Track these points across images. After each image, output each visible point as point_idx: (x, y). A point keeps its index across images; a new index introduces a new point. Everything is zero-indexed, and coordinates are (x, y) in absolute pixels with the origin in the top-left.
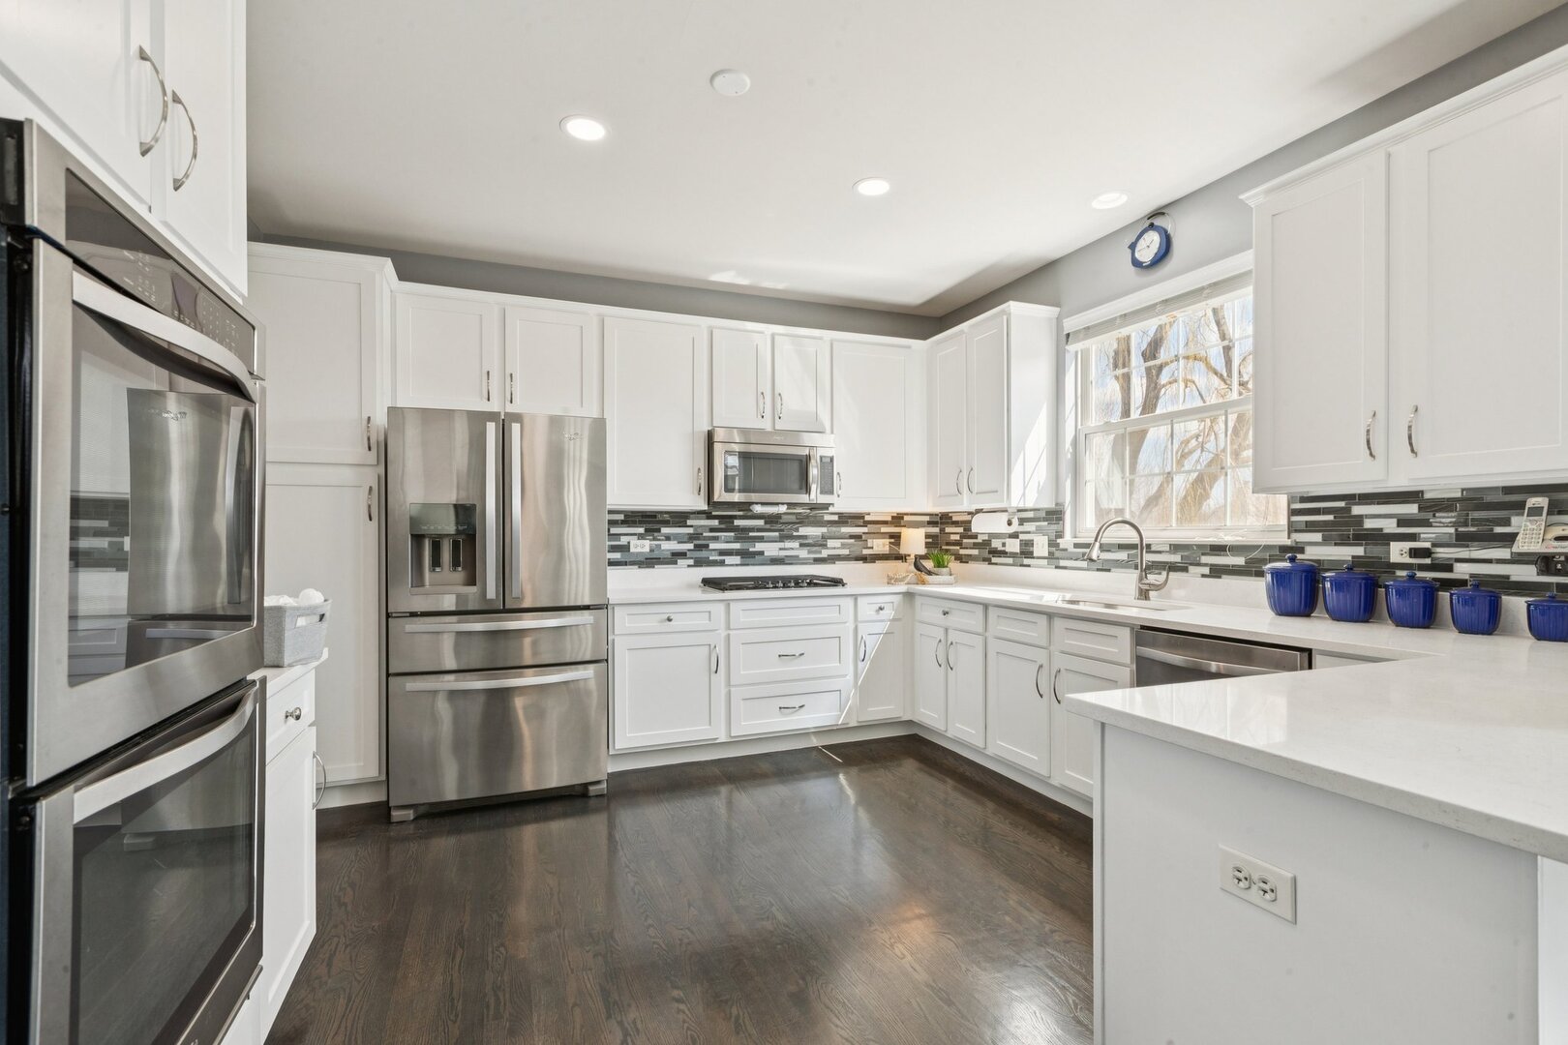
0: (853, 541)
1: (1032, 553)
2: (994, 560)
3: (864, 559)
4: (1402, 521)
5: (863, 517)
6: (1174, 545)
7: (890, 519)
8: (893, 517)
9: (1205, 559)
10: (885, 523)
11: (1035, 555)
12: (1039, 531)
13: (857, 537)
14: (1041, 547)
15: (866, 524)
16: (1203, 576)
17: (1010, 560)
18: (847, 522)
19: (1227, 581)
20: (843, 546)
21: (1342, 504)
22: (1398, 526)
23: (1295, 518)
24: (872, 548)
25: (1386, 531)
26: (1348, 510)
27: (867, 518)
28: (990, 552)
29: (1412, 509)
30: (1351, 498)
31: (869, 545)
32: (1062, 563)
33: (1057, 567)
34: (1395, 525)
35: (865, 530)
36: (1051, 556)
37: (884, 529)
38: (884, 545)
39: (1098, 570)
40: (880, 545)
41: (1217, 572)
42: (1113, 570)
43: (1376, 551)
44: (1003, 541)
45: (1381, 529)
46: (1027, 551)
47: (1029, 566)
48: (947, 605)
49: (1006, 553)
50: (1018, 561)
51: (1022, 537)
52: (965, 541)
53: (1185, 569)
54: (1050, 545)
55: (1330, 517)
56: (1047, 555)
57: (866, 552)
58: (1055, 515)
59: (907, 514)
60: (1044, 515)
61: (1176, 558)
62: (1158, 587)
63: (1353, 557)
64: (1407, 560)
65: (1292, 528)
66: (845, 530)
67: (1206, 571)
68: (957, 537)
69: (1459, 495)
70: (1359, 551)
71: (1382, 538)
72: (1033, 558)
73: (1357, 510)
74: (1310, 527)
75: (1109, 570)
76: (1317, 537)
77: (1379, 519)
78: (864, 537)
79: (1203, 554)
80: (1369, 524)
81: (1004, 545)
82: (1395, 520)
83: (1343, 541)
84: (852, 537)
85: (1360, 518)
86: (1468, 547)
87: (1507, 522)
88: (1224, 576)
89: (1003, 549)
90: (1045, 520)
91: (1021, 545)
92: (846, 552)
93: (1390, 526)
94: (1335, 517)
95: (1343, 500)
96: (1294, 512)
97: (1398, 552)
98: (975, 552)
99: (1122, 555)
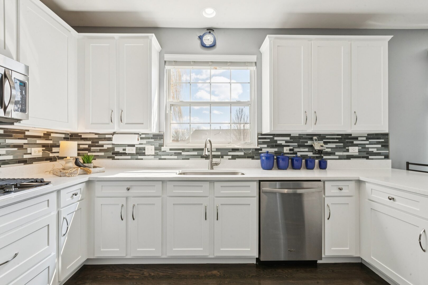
0: (16, 149)
1: (144, 153)
2: (116, 157)
3: (25, 162)
4: (287, 142)
5: (24, 133)
6: (217, 149)
7: (42, 135)
8: (44, 134)
9: (229, 153)
10: (39, 137)
11: (146, 154)
12: (148, 143)
13: (20, 147)
14: (150, 150)
15: (26, 137)
16: (229, 159)
17: (129, 157)
18: (11, 136)
19: (238, 160)
20: (8, 153)
21: (272, 137)
22: (285, 143)
23: (259, 140)
24: (31, 154)
25: (283, 144)
26: (273, 138)
27: (27, 133)
28: (113, 154)
29: (288, 139)
30: (275, 135)
31: (29, 152)
32: (163, 157)
33: (159, 159)
34: (285, 142)
35: (25, 141)
36: (156, 155)
37: (39, 141)
38: (39, 151)
39: (183, 159)
40: (37, 152)
41: (234, 157)
42: (190, 159)
43: (280, 149)
44: (124, 148)
45: (282, 144)
46: (141, 152)
47: (142, 159)
48: (128, 184)
49: (126, 154)
50: (136, 157)
51: (136, 146)
52: (92, 148)
53: (222, 157)
54: (156, 149)
55: (269, 140)
56: (154, 154)
57: (26, 157)
58: (159, 137)
59: (53, 133)
60: (152, 136)
61: (219, 153)
62: (216, 164)
63: (275, 151)
64: (288, 152)
65: (259, 143)
66: (9, 141)
67: (230, 157)
68: (87, 146)
69: (298, 135)
70: (276, 150)
71: (281, 146)
72: (145, 155)
73: (276, 138)
74: (264, 143)
75: (189, 159)
76: (266, 146)
77: (281, 141)
78: (25, 146)
79: (229, 152)
80: (279, 142)
81: (124, 150)
82: (285, 141)
83: (272, 147)
84: (15, 146)
85: (276, 141)
86: (300, 148)
87: (307, 142)
88: (236, 159)
89: (124, 152)
90: (152, 138)
91: (136, 150)
92: (11, 157)
93: (283, 143)
94: (270, 140)
95: (272, 136)
96: (259, 138)
97: (286, 150)
98: (102, 154)
99: (196, 153)
